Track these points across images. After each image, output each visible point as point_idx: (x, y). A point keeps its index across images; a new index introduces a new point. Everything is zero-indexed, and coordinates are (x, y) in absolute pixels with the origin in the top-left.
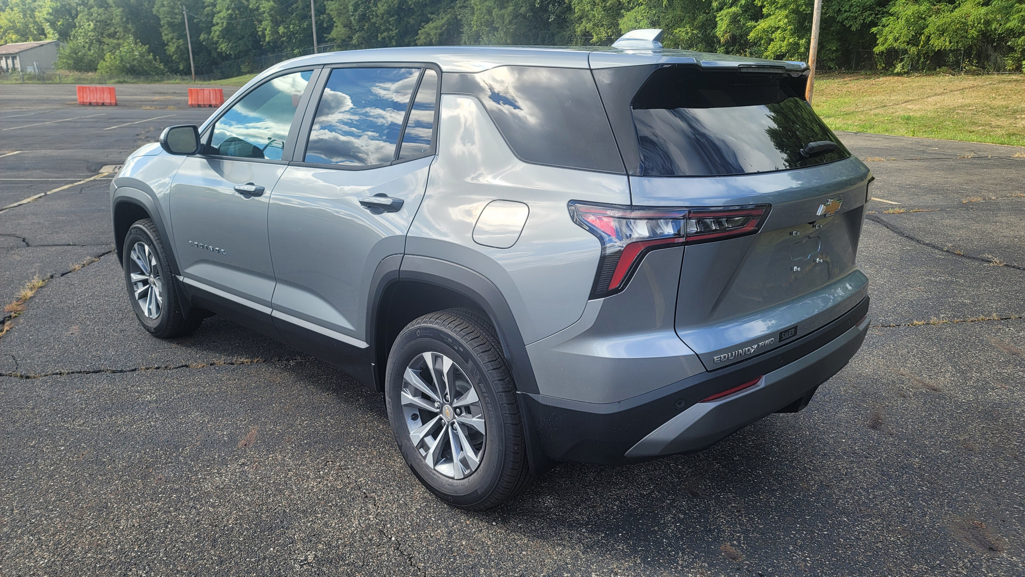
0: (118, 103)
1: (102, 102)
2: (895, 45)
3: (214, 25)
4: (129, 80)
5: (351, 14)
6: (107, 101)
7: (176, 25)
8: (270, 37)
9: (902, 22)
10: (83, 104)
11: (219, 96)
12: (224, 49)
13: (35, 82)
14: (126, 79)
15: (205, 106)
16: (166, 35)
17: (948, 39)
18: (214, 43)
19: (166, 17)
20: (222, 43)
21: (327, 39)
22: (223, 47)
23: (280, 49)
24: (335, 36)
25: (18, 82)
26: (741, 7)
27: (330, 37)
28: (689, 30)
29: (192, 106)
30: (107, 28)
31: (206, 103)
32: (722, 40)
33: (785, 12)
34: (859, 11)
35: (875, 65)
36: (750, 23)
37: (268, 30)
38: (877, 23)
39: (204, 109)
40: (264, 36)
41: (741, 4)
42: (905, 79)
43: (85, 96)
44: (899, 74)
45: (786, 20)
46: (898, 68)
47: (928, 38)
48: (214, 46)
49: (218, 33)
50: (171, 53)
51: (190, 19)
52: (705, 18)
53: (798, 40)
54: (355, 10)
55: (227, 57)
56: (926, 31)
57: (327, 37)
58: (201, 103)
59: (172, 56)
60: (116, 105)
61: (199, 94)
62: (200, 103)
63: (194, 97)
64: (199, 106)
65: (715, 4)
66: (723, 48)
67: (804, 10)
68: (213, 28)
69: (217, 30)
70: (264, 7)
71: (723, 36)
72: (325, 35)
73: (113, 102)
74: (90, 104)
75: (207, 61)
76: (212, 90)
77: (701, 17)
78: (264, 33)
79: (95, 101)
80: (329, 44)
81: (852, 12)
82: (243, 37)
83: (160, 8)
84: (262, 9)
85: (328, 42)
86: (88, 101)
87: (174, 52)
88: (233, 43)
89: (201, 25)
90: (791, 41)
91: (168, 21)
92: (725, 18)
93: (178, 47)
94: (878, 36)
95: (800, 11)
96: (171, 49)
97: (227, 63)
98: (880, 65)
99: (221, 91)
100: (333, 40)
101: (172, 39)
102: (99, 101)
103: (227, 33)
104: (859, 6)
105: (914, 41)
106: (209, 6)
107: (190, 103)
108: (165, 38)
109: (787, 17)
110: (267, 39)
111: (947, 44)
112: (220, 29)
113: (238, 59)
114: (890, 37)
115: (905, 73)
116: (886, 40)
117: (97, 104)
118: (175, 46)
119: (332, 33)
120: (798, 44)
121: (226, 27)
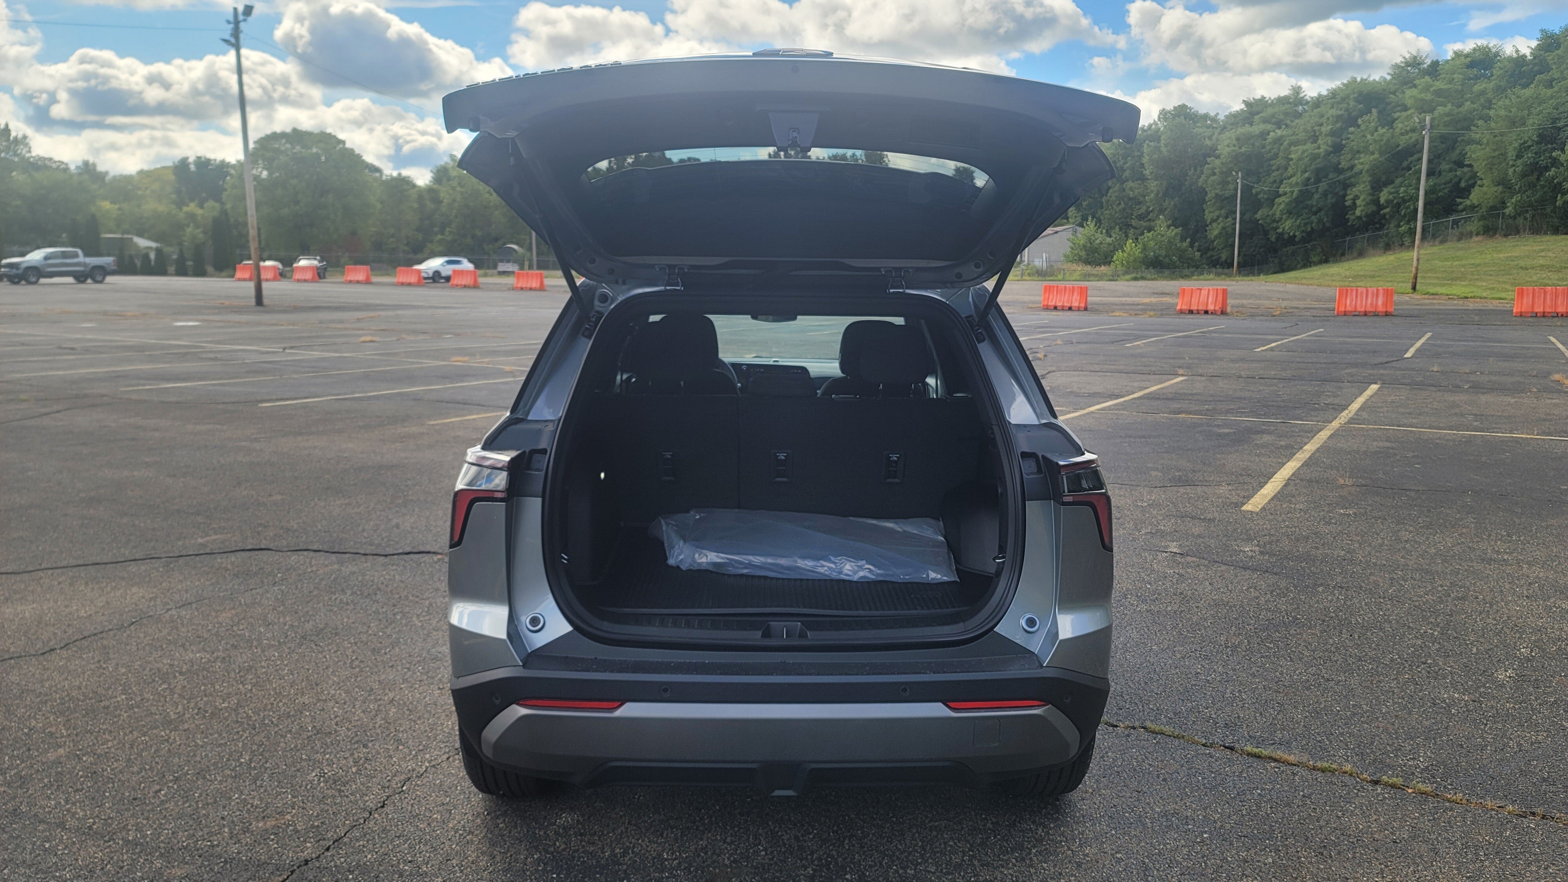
0: (1089, 307)
1: (1069, 305)
3: (1280, 196)
4: (1149, 276)
5: (1511, 163)
6: (1075, 304)
7: (1226, 198)
8: (1363, 211)
10: (1047, 308)
11: (1220, 298)
12: (1287, 228)
13: (1034, 278)
14: (1144, 275)
15: (1198, 312)
16: (1210, 212)
18: (1274, 221)
19: (1215, 189)
20: (1286, 220)
21: (1460, 207)
22: (1288, 226)
23: (1378, 226)
24: (1475, 202)
25: (1016, 278)
27: (1468, 202)
29: (1181, 312)
30: (1138, 207)
31: (1200, 308)
37: (1362, 198)
39: (1198, 316)
40: (1354, 206)
43: (1051, 297)
48: (1275, 225)
49: (1282, 206)
50: (1212, 237)
51: (1247, 189)
54: (1519, 157)
55: (1291, 240)
57: (1461, 203)
58: (1194, 308)
59: (1214, 241)
60: (1086, 309)
61: (1194, 295)
62: (1192, 308)
63: (1186, 299)
64: (1191, 312)
68: (1277, 200)
69: (1282, 203)
70: (1362, 164)
72: (1458, 200)
73: (1083, 305)
74: (1055, 308)
75: (1261, 247)
76: (1213, 289)
78: (1354, 204)
79: (1060, 304)
80: (1464, 215)
82: (1320, 210)
83: (1208, 177)
84: (1359, 167)
85: (1462, 211)
86: (1053, 303)
87: (1216, 237)
88: (1303, 219)
89: (1260, 196)
91: (1217, 195)
93: (1224, 228)
96: (1214, 231)
97: (1290, 249)
99: (1225, 291)
100: (1473, 207)
101: (1218, 217)
102: (1066, 304)
103: (1299, 205)
106: (1278, 170)
107: (1178, 308)
108: (1208, 216)
110: (1358, 213)
112: (1287, 200)
113: (1309, 242)
117: (1063, 309)
118: (1220, 227)
119: (1471, 197)
121: (1296, 199)
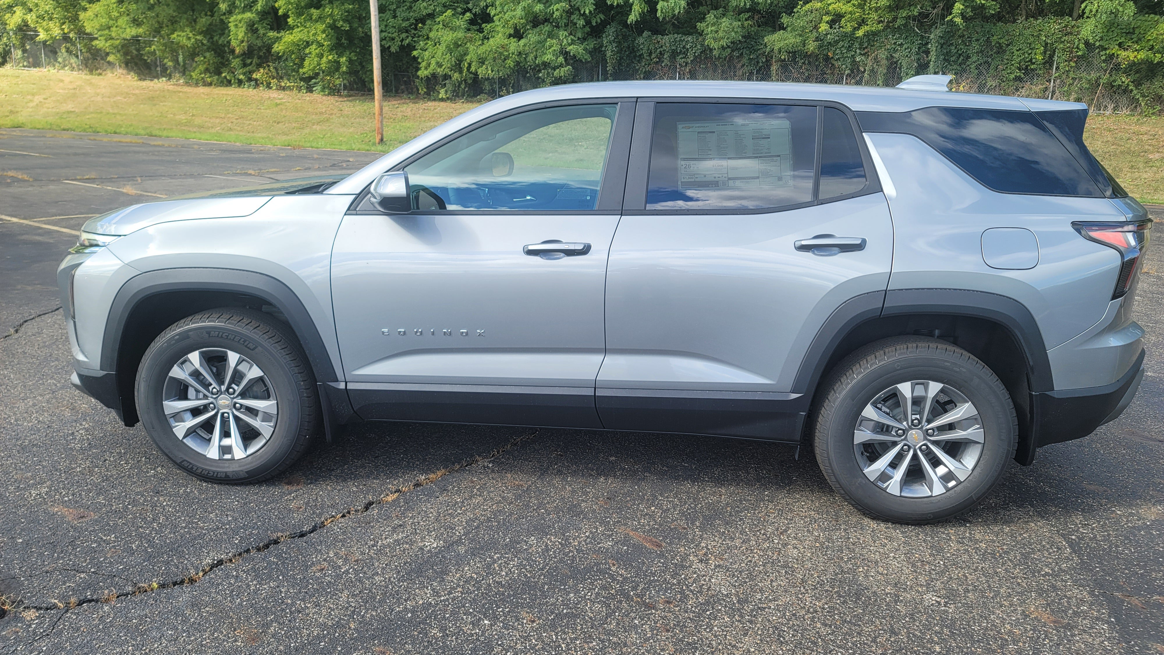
2: (439, 70)
9: (442, 48)
17: (490, 69)
26: (258, 13)
28: (191, 35)
32: (237, 50)
33: (321, 27)
34: (395, 32)
35: (415, 89)
36: (272, 34)
38: (415, 46)
41: (257, 10)
42: (448, 104)
44: (442, 100)
45: (324, 35)
46: (442, 94)
47: (470, 65)
52: (208, 23)
53: (338, 58)
56: (468, 58)
65: (223, 7)
66: (237, 60)
67: (342, 26)
71: (239, 45)
77: (204, 21)
81: (389, 33)
90: (330, 57)
92: (240, 25)
94: (420, 60)
95: (338, 27)
98: (422, 90)
104: (395, 27)
105: (458, 66)
109: (324, 32)
111: (490, 72)
114: (433, 62)
115: (448, 98)
116: (429, 65)
120: (338, 62)
